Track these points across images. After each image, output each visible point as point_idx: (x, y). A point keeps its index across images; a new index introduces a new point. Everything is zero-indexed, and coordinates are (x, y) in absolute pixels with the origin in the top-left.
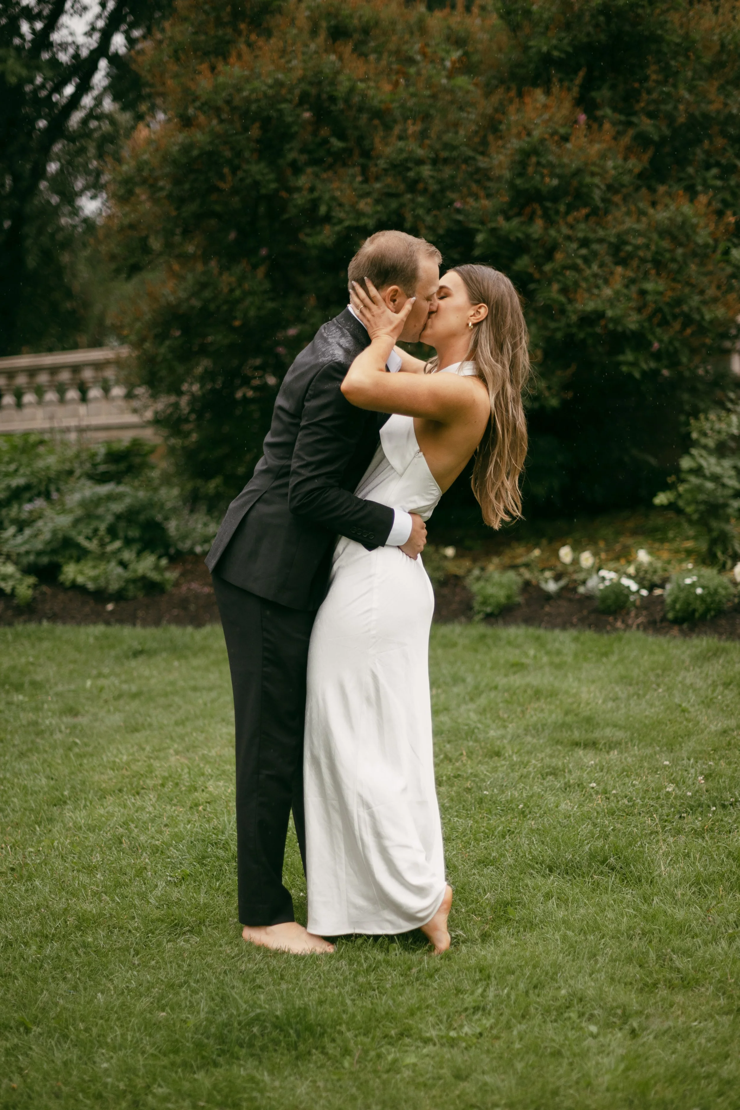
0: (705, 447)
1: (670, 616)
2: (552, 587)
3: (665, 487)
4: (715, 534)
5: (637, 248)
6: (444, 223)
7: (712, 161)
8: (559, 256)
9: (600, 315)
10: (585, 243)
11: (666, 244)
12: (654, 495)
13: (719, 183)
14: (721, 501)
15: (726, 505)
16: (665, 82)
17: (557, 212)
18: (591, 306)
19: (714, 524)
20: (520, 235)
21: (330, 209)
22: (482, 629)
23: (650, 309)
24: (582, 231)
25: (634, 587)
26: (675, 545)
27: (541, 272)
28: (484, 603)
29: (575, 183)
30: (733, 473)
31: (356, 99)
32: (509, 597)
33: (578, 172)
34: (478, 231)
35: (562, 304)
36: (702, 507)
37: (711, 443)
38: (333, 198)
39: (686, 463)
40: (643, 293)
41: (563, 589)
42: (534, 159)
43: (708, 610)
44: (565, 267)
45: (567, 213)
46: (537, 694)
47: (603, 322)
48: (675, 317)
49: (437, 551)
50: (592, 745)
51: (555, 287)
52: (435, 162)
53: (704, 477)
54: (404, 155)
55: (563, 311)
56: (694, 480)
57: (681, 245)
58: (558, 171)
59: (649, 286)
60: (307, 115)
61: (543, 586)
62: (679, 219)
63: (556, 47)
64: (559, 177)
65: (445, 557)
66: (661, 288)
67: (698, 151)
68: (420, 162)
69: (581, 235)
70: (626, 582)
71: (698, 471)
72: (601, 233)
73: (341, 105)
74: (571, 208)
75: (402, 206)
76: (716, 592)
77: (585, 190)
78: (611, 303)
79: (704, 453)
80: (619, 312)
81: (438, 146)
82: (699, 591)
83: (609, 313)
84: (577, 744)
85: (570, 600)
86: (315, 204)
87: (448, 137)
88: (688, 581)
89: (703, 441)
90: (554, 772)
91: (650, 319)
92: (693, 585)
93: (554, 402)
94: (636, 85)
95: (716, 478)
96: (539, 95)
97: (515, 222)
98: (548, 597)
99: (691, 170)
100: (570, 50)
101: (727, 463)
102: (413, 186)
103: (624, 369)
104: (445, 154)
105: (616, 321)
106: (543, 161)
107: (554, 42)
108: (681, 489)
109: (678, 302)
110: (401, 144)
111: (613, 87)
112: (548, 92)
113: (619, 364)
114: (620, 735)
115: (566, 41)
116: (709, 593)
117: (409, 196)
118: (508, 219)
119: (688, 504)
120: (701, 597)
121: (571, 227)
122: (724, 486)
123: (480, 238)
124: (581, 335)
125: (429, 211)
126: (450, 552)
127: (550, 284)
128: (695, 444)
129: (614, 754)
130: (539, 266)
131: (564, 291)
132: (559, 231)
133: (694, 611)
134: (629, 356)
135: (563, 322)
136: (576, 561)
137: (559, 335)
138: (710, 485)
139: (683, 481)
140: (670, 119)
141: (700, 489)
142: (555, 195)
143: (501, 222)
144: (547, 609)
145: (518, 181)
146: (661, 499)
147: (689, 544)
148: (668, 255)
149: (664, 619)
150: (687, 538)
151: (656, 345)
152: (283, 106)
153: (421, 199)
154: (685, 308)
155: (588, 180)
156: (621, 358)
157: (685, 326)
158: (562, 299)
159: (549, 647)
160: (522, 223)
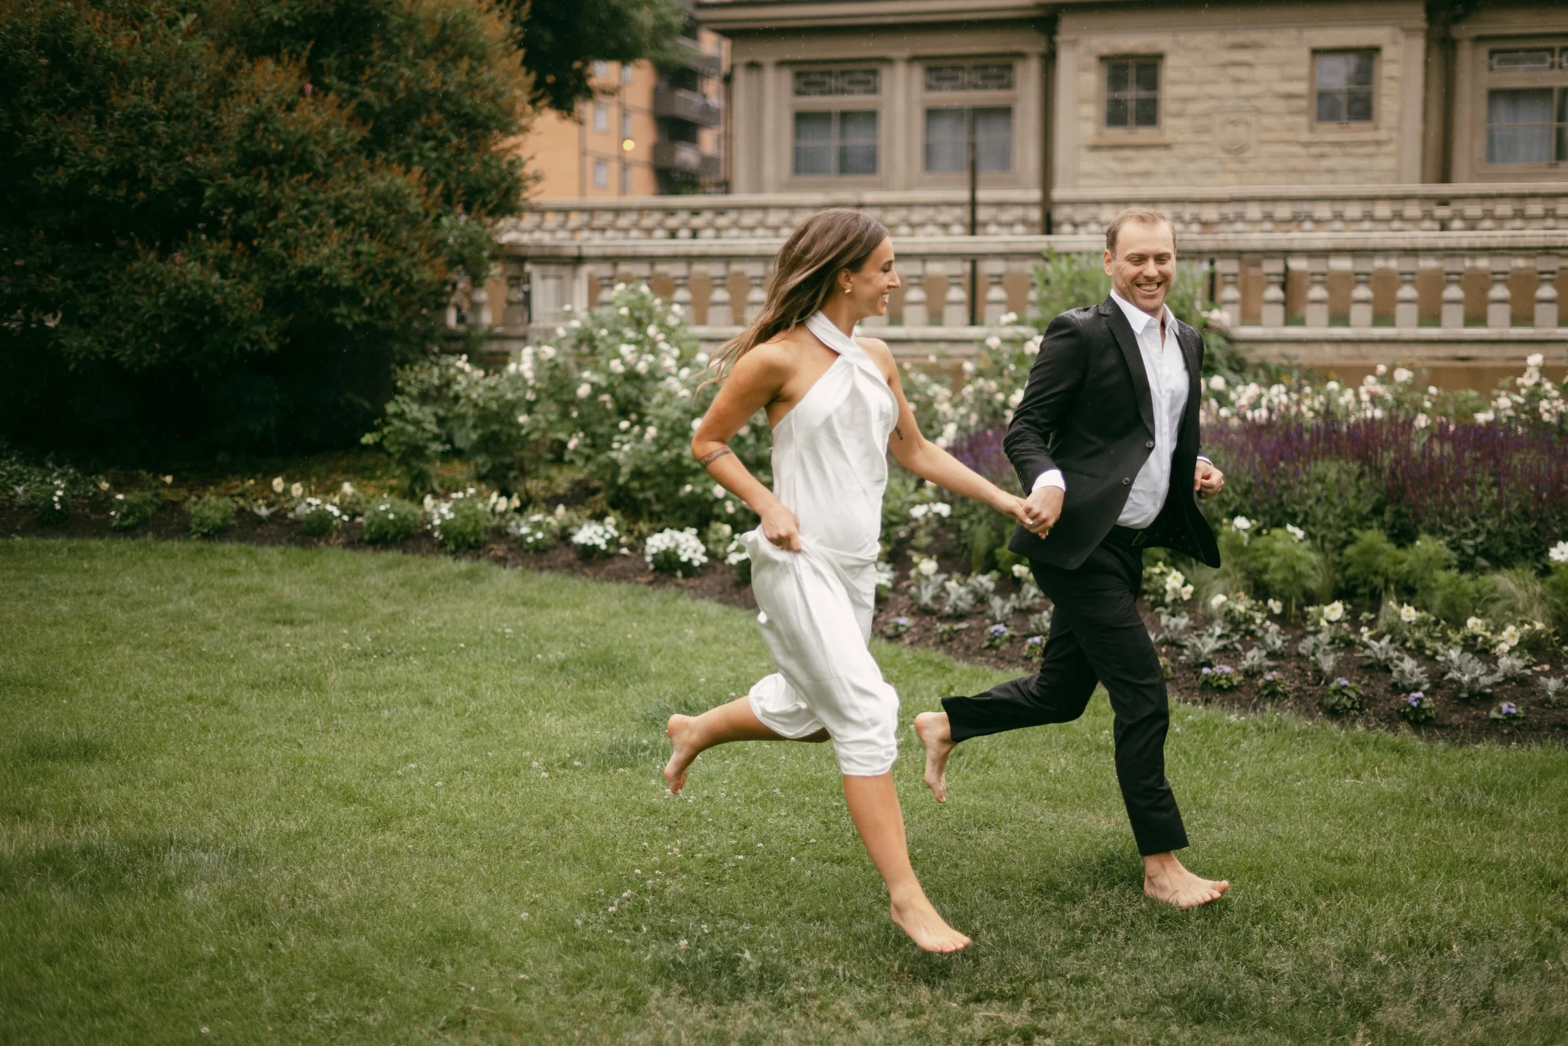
0: (410, 395)
1: (367, 537)
2: (264, 512)
3: (372, 429)
4: (415, 472)
5: (354, 212)
6: (174, 176)
7: (429, 133)
8: (281, 215)
9: (318, 271)
10: (306, 204)
11: (380, 210)
12: (363, 435)
13: (434, 155)
14: (421, 443)
15: (426, 447)
16: (388, 58)
17: (282, 174)
18: (309, 262)
19: (414, 463)
20: (247, 193)
21: (63, 151)
22: (199, 544)
23: (364, 267)
24: (305, 192)
25: (336, 513)
26: (381, 483)
27: (265, 229)
28: (201, 524)
29: (299, 149)
30: (434, 419)
31: (93, 50)
32: (224, 520)
33: (303, 139)
34: (207, 185)
35: (284, 260)
36: (403, 448)
37: (414, 391)
38: (67, 142)
39: (391, 408)
40: (357, 254)
41: (273, 514)
42: (262, 126)
43: (398, 533)
44: (288, 226)
45: (291, 176)
46: (248, 590)
47: (320, 278)
48: (386, 276)
49: (155, 477)
50: (291, 622)
51: (277, 243)
52: (168, 119)
53: (406, 421)
54: (139, 109)
55: (283, 265)
56: (397, 423)
57: (394, 212)
58: (284, 136)
59: (364, 247)
60: (44, 61)
61: (256, 510)
62: (393, 189)
63: (287, 17)
64: (284, 142)
65: (164, 484)
66: (374, 251)
67: (417, 124)
68: (153, 117)
69: (303, 197)
70: (329, 508)
71: (401, 415)
72: (322, 196)
73: (77, 53)
74: (294, 172)
75: (136, 156)
76: (406, 518)
77: (308, 157)
78: (328, 261)
79: (407, 399)
80: (334, 269)
81: (171, 103)
82: (391, 516)
83: (325, 271)
84: (278, 622)
85: (280, 524)
86: (48, 145)
87: (182, 94)
88: (382, 508)
89: (408, 389)
90: (259, 638)
91: (363, 277)
92: (387, 512)
93: (273, 347)
94: (362, 57)
95: (417, 423)
96: (270, 64)
97: (243, 179)
98: (260, 521)
99: (409, 140)
100: (300, 18)
101: (428, 410)
102: (147, 139)
103: (338, 320)
104: (179, 110)
105: (333, 277)
106: (270, 127)
107: (286, 11)
108: (386, 430)
109: (390, 263)
110: (135, 99)
111: (341, 55)
112: (278, 61)
113: (334, 316)
114: (313, 616)
115: (297, 10)
116: (400, 519)
117: (142, 148)
118: (236, 176)
119: (392, 444)
120: (392, 522)
121: (294, 189)
122: (424, 430)
123: (209, 192)
124: (300, 288)
125: (161, 162)
126: (169, 479)
127: (272, 239)
128: (401, 392)
129: (307, 628)
130: (262, 221)
131: (286, 246)
132: (283, 191)
133: (387, 533)
134: (343, 309)
135: (284, 275)
136: (287, 491)
137: (279, 286)
138: (410, 429)
139: (388, 424)
140: (392, 92)
141: (402, 431)
142: (280, 159)
143: (230, 180)
144: (259, 530)
145: (246, 144)
146: (368, 439)
147: (394, 482)
148: (382, 221)
149: (361, 540)
150: (394, 477)
151: (368, 301)
152: (21, 51)
153: (153, 152)
154: (396, 270)
155: (312, 147)
156: (336, 310)
157: (394, 285)
158: (285, 254)
159: (259, 558)
160: (248, 182)
